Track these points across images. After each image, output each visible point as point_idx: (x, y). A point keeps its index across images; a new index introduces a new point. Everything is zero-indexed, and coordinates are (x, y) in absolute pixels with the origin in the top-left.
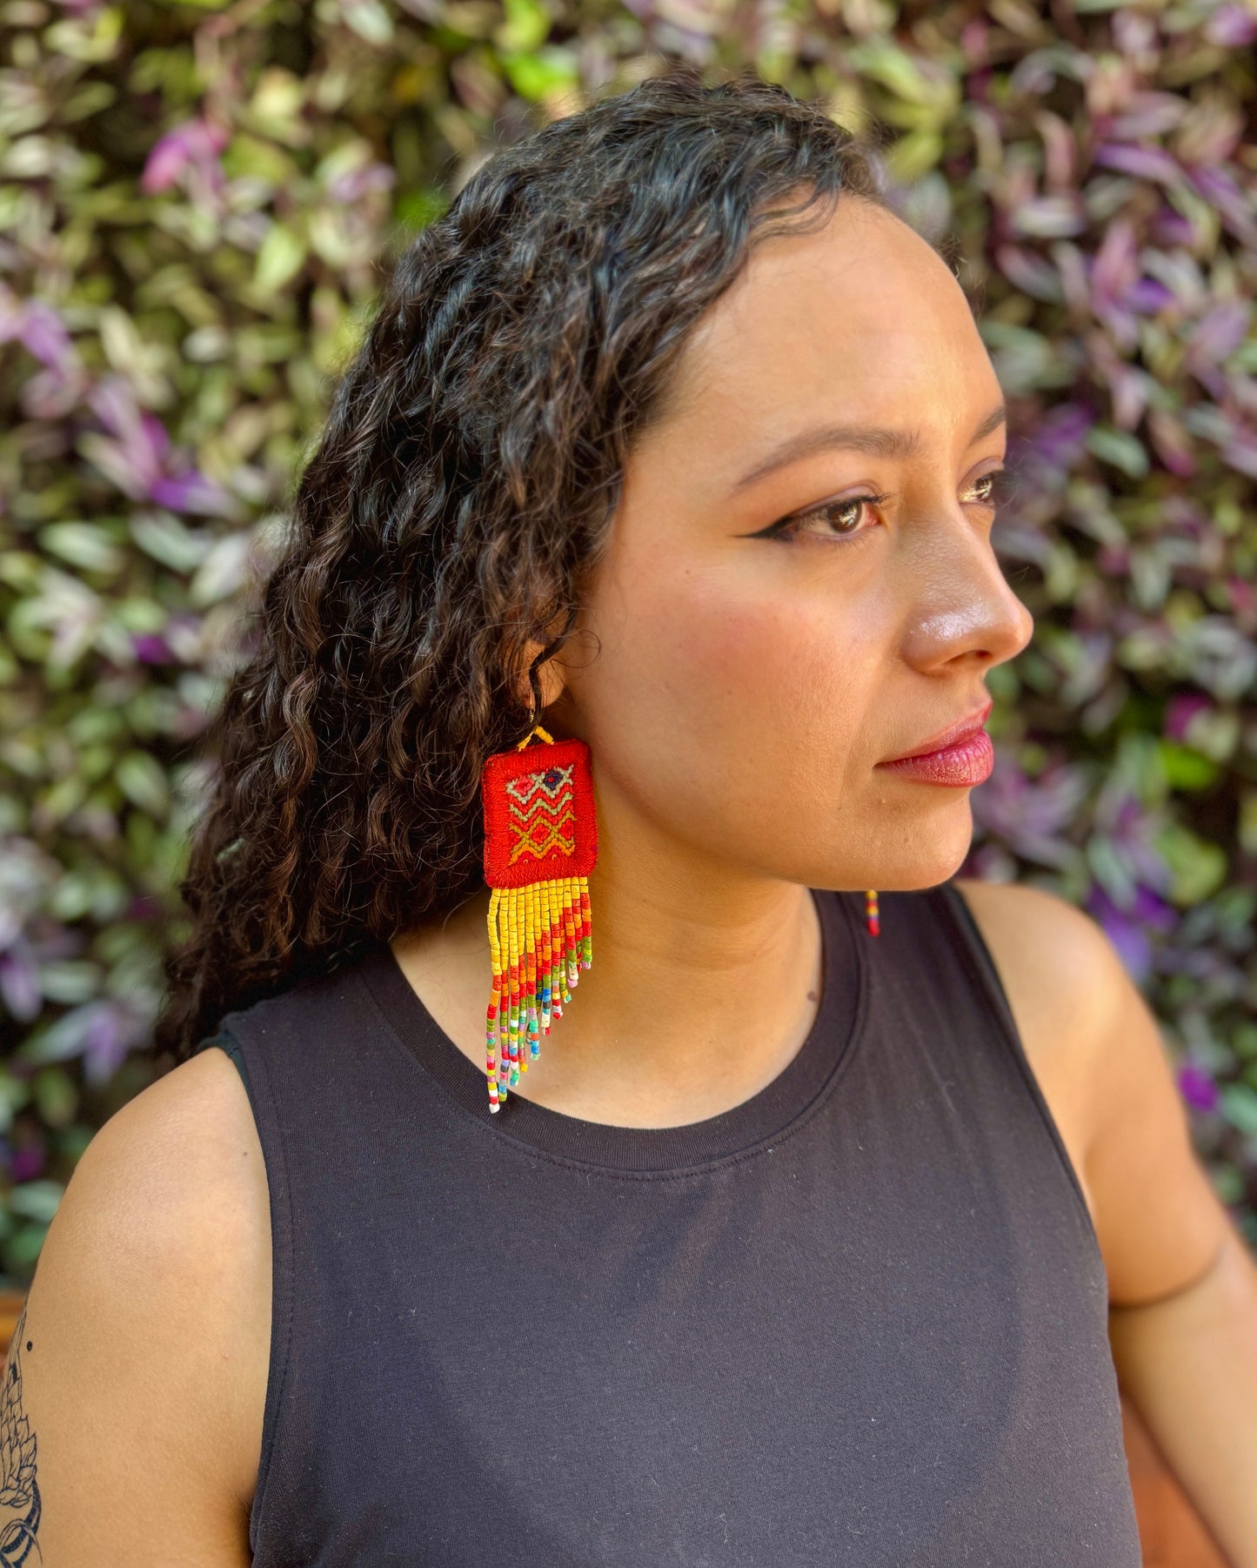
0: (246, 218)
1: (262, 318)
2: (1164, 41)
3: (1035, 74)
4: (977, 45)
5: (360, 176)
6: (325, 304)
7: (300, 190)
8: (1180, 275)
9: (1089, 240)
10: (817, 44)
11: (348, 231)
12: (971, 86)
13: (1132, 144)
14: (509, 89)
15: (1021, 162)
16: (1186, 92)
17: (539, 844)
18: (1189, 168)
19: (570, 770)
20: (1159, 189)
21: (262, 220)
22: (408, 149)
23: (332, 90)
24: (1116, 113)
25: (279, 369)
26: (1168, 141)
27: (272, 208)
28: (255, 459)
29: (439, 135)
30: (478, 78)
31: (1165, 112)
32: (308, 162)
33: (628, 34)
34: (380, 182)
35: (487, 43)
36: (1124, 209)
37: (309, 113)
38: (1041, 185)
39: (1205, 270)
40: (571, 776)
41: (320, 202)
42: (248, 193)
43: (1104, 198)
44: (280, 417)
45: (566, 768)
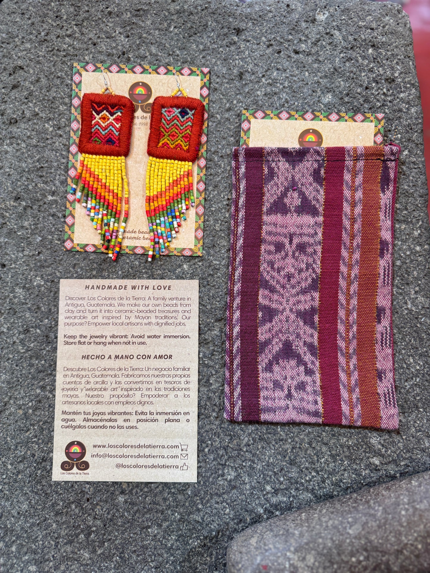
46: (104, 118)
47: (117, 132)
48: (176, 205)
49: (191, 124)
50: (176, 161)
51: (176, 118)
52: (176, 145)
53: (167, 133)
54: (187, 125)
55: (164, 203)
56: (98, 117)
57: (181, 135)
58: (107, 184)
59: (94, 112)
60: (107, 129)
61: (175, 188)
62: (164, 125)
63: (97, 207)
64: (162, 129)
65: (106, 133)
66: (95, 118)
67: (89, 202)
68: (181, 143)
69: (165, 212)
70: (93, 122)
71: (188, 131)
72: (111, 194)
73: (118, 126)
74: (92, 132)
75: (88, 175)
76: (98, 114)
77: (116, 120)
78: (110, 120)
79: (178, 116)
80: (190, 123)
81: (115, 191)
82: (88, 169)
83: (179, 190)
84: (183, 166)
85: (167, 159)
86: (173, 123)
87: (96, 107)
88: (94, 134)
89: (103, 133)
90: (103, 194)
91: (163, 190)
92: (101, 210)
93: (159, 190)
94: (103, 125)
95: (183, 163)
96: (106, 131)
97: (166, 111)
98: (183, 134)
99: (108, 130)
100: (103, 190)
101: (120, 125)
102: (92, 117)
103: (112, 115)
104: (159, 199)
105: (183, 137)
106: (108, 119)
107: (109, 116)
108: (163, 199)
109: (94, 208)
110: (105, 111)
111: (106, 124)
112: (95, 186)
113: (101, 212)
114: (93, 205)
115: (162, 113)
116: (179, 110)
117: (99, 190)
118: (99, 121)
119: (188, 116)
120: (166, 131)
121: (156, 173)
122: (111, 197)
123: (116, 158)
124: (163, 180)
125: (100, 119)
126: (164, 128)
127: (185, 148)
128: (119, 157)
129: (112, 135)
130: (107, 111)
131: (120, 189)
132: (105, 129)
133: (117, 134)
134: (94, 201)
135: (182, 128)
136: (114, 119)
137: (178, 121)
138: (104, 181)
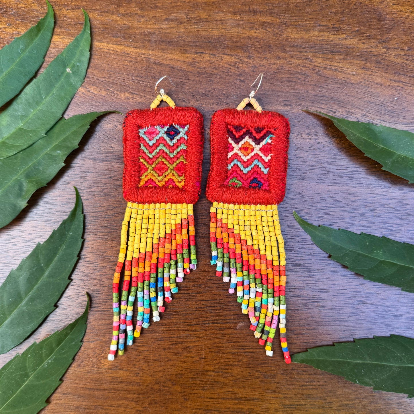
17: (159, 176)
19: (186, 129)
40: (187, 133)
45: (183, 128)
46: (246, 149)
47: (265, 168)
48: (166, 270)
49: (185, 148)
50: (169, 205)
51: (162, 140)
52: (167, 182)
53: (151, 165)
54: (179, 150)
55: (147, 269)
56: (236, 147)
57: (171, 167)
58: (256, 247)
59: (230, 141)
60: (250, 164)
61: (168, 245)
62: (145, 153)
63: (246, 283)
64: (142, 160)
65: (249, 172)
66: (233, 149)
67: (233, 275)
68: (173, 178)
69: (146, 283)
70: (230, 155)
71: (181, 159)
72: (263, 262)
73: (267, 159)
74: (227, 171)
75: (225, 235)
76: (237, 143)
77: (264, 150)
78: (255, 152)
79: (164, 139)
80: (183, 147)
81: (269, 258)
82: (224, 226)
83: (174, 248)
84: (178, 211)
85: (155, 203)
86: (158, 150)
87: (234, 131)
88: (231, 174)
89: (245, 171)
90: (252, 263)
91: (149, 249)
92: (253, 285)
93: (142, 251)
94: (245, 159)
95: (179, 205)
96: (249, 168)
97: (145, 133)
98: (175, 165)
99: (252, 166)
100: (251, 257)
101: (269, 158)
102: (228, 148)
103: (257, 142)
104: (141, 264)
105: (175, 169)
106: (252, 150)
107: (253, 144)
108: (147, 263)
109: (242, 284)
110: (247, 137)
111: (249, 157)
112: (238, 251)
113: (253, 290)
114: (240, 280)
115: (139, 137)
116: (165, 129)
117: (245, 258)
118: (239, 153)
119: (178, 137)
120: (148, 163)
121: (138, 227)
122: (264, 267)
123: (263, 207)
124: (149, 235)
125: (240, 149)
126: (145, 159)
127: (180, 185)
128: (269, 206)
129: (258, 174)
130: (250, 137)
131: (275, 253)
132: (246, 164)
133: (266, 171)
134: (239, 273)
135: (172, 156)
136: (261, 149)
137: (165, 146)
138: (249, 243)
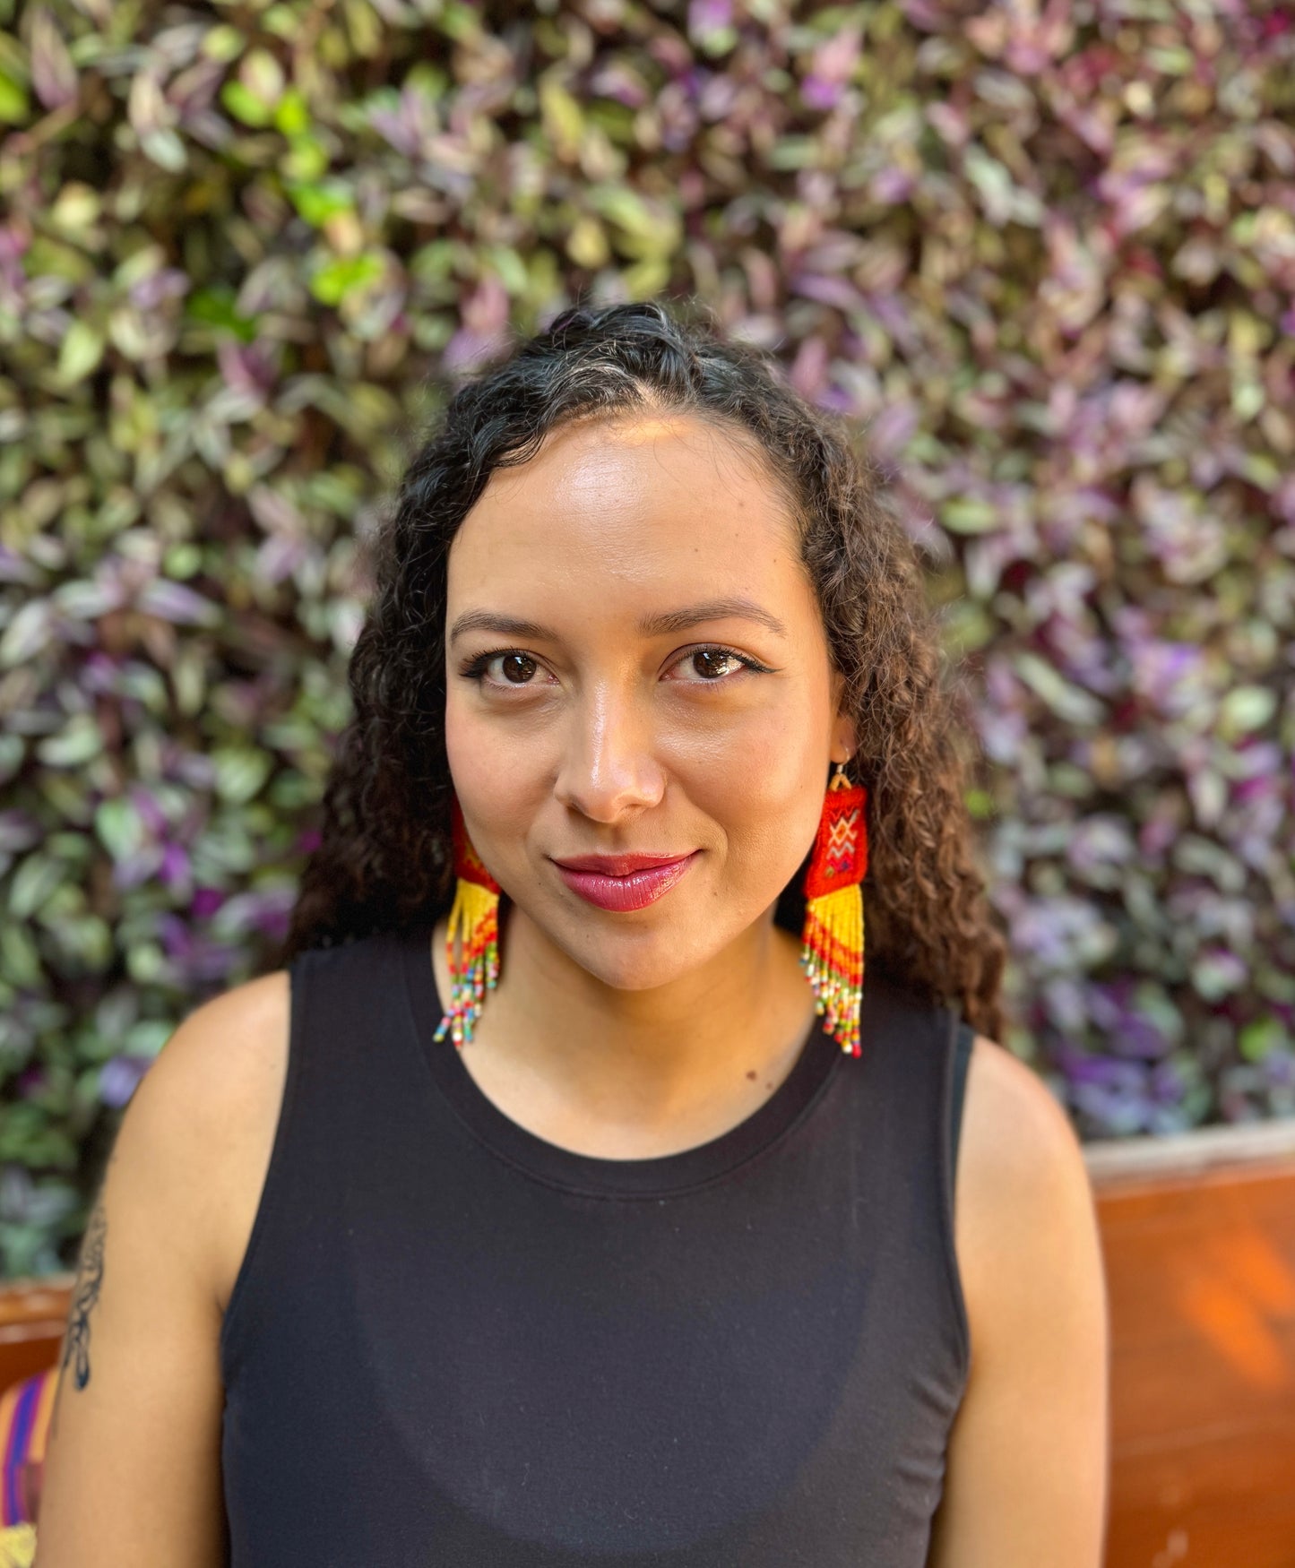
0: (46, 313)
1: (60, 401)
2: (843, 194)
3: (739, 217)
4: (692, 191)
5: (157, 281)
6: (123, 390)
7: (99, 290)
8: (861, 383)
9: (788, 353)
10: (562, 184)
11: (145, 326)
12: (693, 222)
13: (820, 274)
14: (291, 210)
15: (733, 288)
16: (864, 232)
18: (865, 293)
20: (840, 315)
21: (63, 317)
22: (197, 254)
23: (129, 202)
24: (806, 250)
25: (76, 446)
26: (850, 274)
27: (71, 304)
28: (52, 528)
29: (228, 243)
30: (265, 199)
31: (843, 250)
32: (106, 264)
33: (398, 170)
34: (176, 285)
35: (272, 168)
36: (815, 331)
37: (105, 220)
38: (750, 307)
39: (881, 376)
41: (120, 301)
42: (48, 291)
43: (801, 318)
44: (77, 489)
